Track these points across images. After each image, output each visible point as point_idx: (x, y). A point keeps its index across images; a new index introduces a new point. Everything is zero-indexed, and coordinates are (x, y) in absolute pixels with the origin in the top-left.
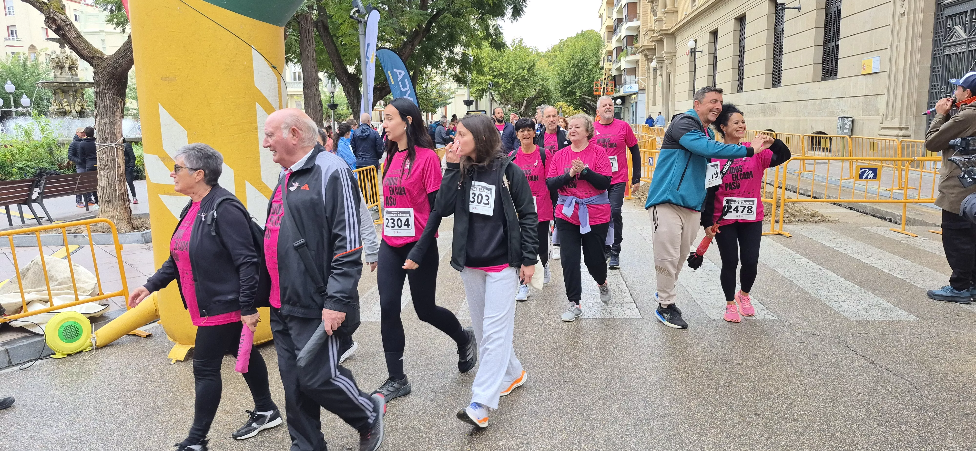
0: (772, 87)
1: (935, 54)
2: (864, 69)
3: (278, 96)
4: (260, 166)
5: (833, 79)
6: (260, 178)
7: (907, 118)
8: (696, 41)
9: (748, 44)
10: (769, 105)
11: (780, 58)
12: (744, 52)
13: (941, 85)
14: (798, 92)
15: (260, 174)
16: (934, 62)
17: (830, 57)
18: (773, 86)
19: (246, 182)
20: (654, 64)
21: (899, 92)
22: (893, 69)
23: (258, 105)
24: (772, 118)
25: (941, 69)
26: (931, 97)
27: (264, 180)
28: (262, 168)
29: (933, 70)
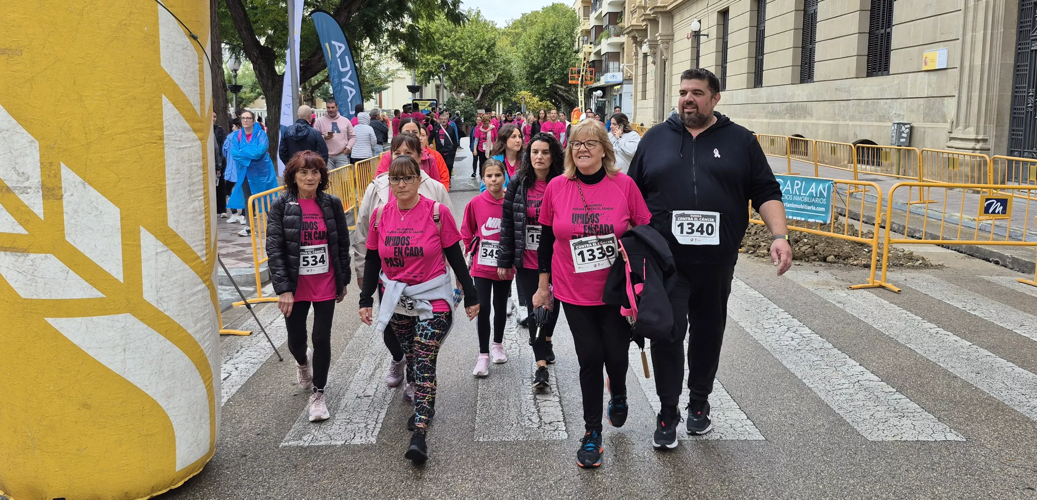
0: (801, 83)
1: (1020, 49)
2: (926, 64)
3: (198, 84)
4: (165, 201)
5: (882, 75)
6: (165, 222)
7: (985, 127)
8: (700, 21)
9: (770, 28)
10: (797, 105)
11: (811, 46)
12: (764, 37)
13: (1029, 88)
14: (836, 89)
15: (165, 215)
16: (1018, 59)
17: (879, 47)
18: (802, 81)
19: (142, 228)
20: (645, 48)
21: (975, 94)
22: (967, 64)
23: (165, 99)
24: (802, 121)
25: (1028, 68)
26: (1014, 103)
27: (171, 224)
28: (170, 205)
29: (1017, 68)
